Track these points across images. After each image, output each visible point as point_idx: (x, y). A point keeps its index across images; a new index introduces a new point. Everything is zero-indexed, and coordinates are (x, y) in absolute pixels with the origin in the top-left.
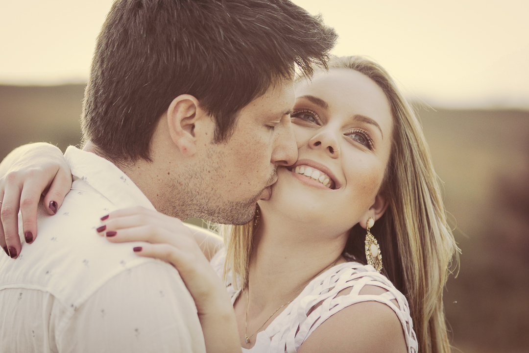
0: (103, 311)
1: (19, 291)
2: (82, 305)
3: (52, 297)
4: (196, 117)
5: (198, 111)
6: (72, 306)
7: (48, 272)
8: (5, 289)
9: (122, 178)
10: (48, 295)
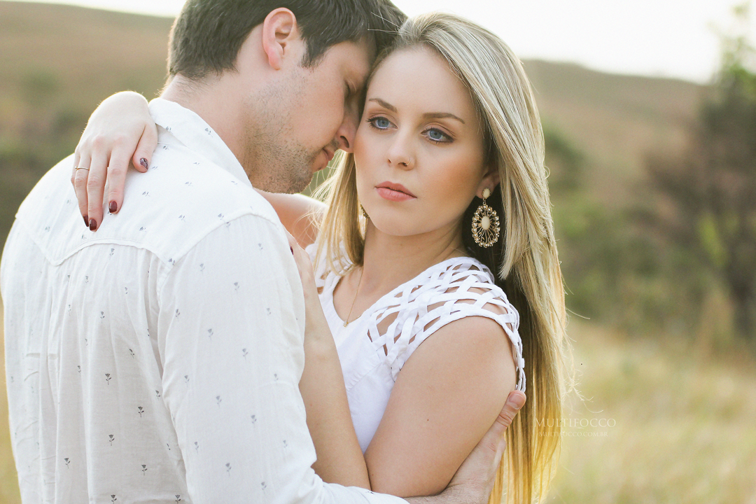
0: (202, 265)
1: (111, 247)
2: (181, 260)
3: (149, 252)
4: (289, 36)
5: (294, 29)
6: (171, 260)
7: (142, 228)
8: (95, 244)
9: (207, 130)
10: (143, 253)
